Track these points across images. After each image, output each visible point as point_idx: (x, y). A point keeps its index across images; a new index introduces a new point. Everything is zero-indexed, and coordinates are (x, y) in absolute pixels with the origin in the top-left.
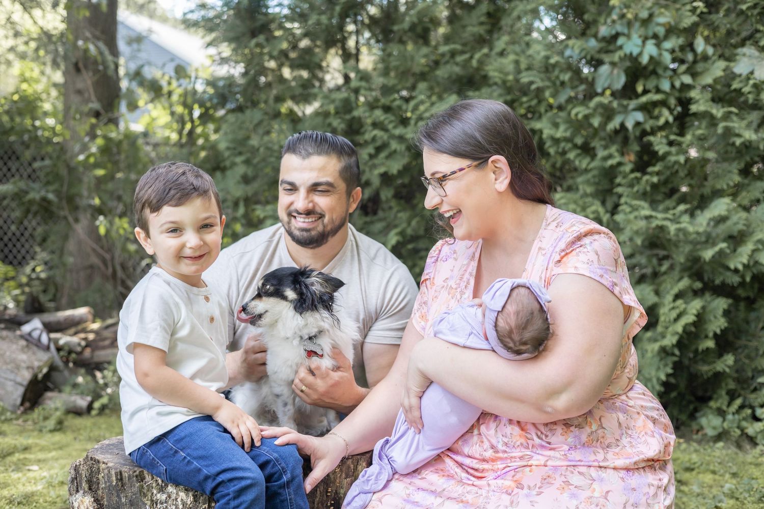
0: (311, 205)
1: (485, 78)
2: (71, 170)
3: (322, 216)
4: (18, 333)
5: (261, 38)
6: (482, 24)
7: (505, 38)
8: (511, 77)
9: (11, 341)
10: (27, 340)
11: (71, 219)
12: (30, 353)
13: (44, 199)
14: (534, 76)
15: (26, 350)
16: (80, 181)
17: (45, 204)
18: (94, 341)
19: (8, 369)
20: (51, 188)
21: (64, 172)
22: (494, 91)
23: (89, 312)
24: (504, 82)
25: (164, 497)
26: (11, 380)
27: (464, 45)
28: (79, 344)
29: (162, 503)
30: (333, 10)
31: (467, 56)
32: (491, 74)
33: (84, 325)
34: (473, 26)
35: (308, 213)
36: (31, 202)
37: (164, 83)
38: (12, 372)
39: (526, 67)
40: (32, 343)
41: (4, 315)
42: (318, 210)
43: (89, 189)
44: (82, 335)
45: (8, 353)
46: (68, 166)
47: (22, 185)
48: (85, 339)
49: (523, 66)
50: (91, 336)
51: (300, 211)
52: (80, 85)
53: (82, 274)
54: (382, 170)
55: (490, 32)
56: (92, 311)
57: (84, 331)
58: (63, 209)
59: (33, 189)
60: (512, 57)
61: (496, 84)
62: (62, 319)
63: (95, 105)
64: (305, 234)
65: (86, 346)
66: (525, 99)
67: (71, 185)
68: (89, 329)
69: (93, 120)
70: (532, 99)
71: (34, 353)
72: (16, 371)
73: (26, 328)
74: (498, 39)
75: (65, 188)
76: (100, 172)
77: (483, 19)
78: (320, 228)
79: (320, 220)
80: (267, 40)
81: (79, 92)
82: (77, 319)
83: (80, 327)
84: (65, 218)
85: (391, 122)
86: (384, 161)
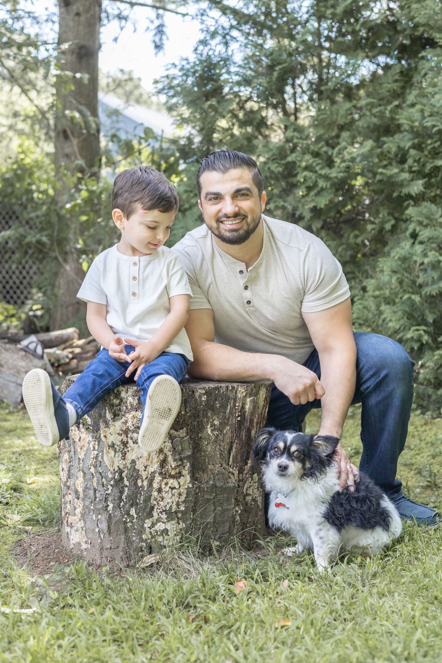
0: (237, 209)
1: (399, 126)
2: (60, 217)
3: (245, 217)
4: (19, 346)
5: (213, 102)
6: (396, 81)
7: (415, 92)
8: (417, 124)
9: (13, 351)
10: (25, 351)
11: (61, 260)
12: (28, 361)
13: (39, 242)
14: (437, 121)
15: (25, 358)
16: (68, 227)
17: (39, 246)
18: (79, 354)
19: (11, 374)
20: (45, 233)
21: (54, 219)
22: (405, 136)
23: (75, 331)
24: (412, 128)
25: (118, 401)
26: (13, 382)
27: (381, 99)
28: (67, 357)
29: (117, 406)
30: (272, 74)
31: (382, 108)
32: (402, 121)
33: (71, 342)
34: (389, 83)
35: (236, 215)
36: (29, 245)
37: (135, 143)
38: (14, 375)
39: (429, 114)
40: (29, 353)
41: (7, 333)
42: (243, 212)
43: (75, 233)
44: (70, 350)
45: (11, 361)
46: (58, 215)
47: (21, 230)
48: (72, 352)
49: (426, 114)
50: (77, 350)
51: (229, 215)
52: (67, 150)
53: (70, 309)
54: (312, 205)
55: (404, 88)
56: (77, 331)
57: (71, 346)
58: (54, 251)
59: (30, 234)
60: (418, 107)
61: (405, 130)
62: (53, 338)
63: (81, 162)
64: (235, 234)
65: (73, 358)
66: (429, 142)
67: (60, 231)
68: (75, 345)
69: (79, 175)
70: (436, 142)
71: (31, 361)
72: (17, 375)
73: (25, 343)
74: (410, 93)
75: (56, 234)
76: (84, 218)
77: (397, 77)
78: (245, 227)
79: (244, 221)
80: (218, 102)
81: (67, 156)
82: (66, 337)
83: (68, 344)
84: (56, 258)
85: (318, 164)
86: (314, 198)
